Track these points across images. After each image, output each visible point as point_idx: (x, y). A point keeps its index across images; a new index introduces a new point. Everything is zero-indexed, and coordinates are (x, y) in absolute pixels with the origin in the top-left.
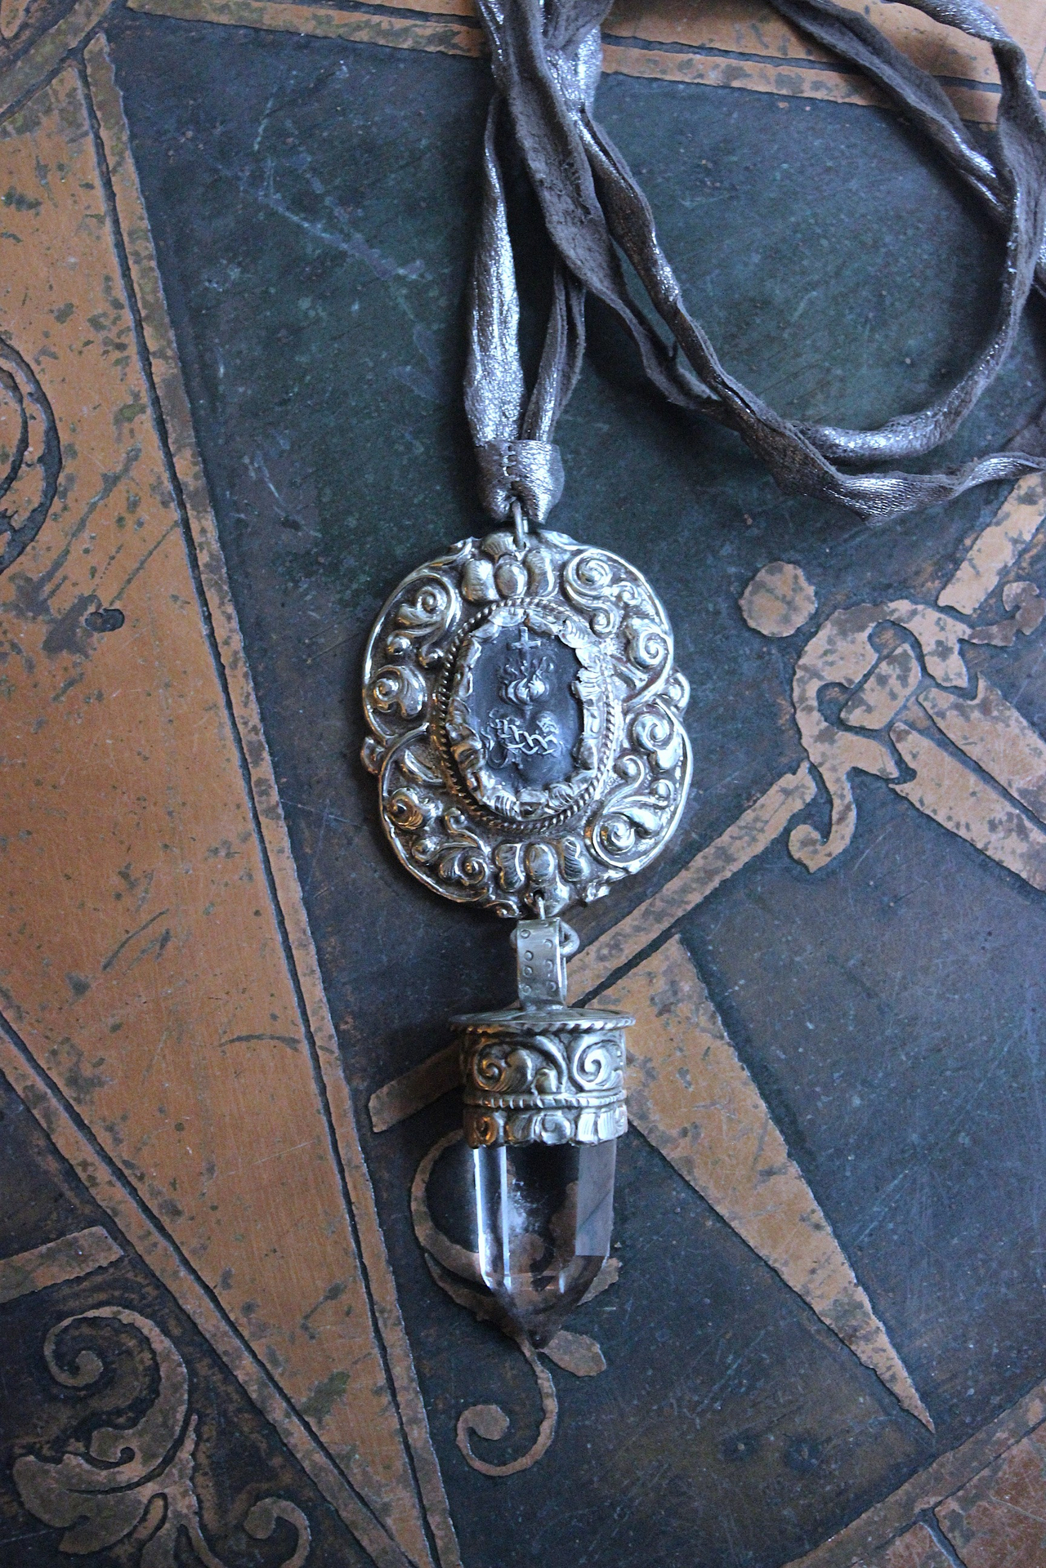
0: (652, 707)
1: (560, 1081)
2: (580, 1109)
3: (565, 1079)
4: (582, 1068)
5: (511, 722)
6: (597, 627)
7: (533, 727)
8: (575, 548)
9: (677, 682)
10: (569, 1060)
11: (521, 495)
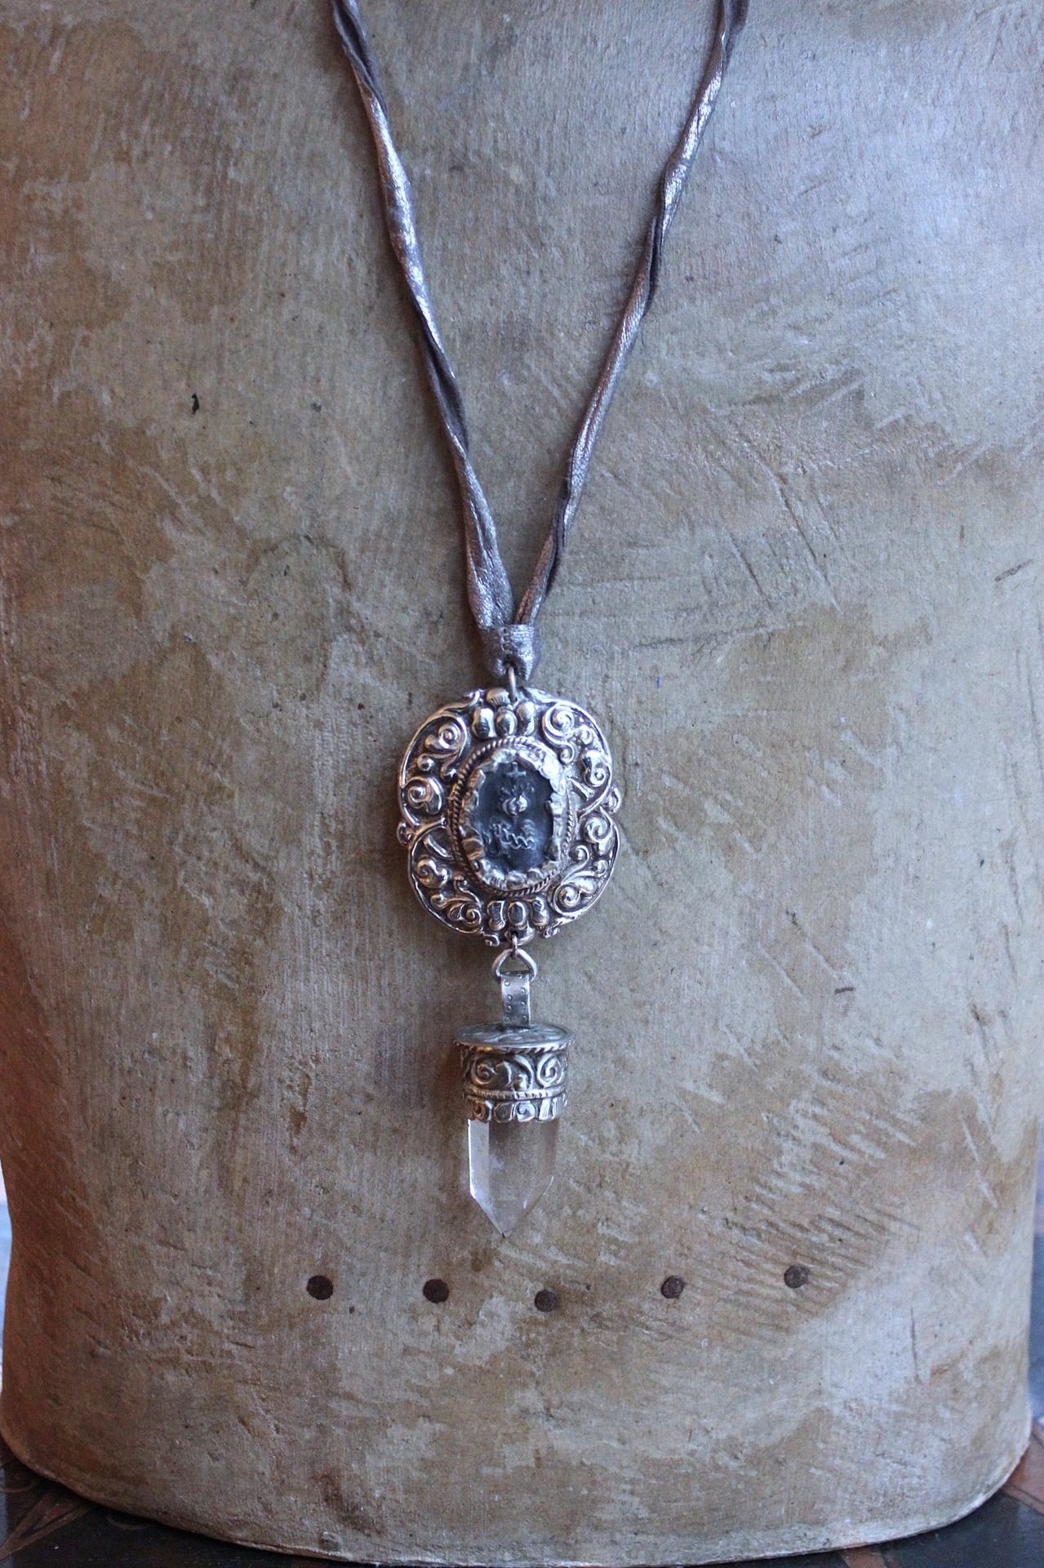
0: (597, 813)
1: (529, 1081)
2: (541, 1099)
3: (532, 1081)
4: (543, 1073)
5: (504, 826)
6: (564, 759)
7: (519, 830)
8: (549, 701)
9: (614, 795)
10: (535, 1069)
11: (514, 662)
